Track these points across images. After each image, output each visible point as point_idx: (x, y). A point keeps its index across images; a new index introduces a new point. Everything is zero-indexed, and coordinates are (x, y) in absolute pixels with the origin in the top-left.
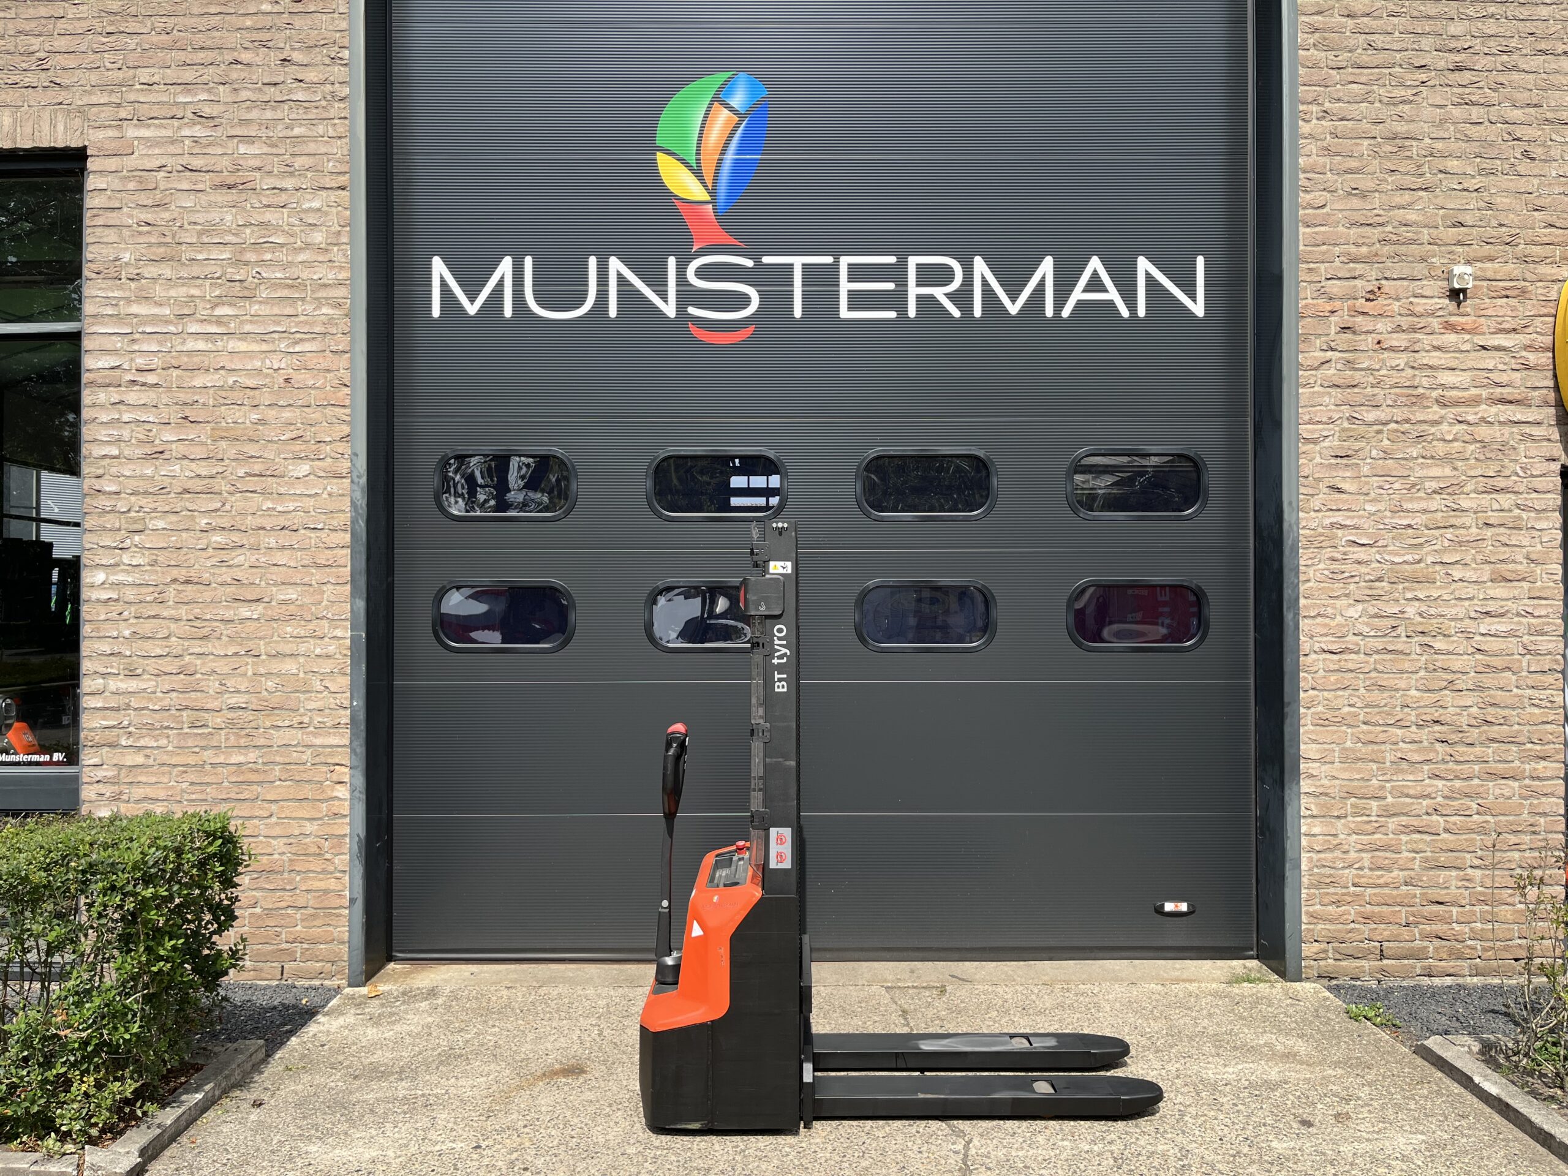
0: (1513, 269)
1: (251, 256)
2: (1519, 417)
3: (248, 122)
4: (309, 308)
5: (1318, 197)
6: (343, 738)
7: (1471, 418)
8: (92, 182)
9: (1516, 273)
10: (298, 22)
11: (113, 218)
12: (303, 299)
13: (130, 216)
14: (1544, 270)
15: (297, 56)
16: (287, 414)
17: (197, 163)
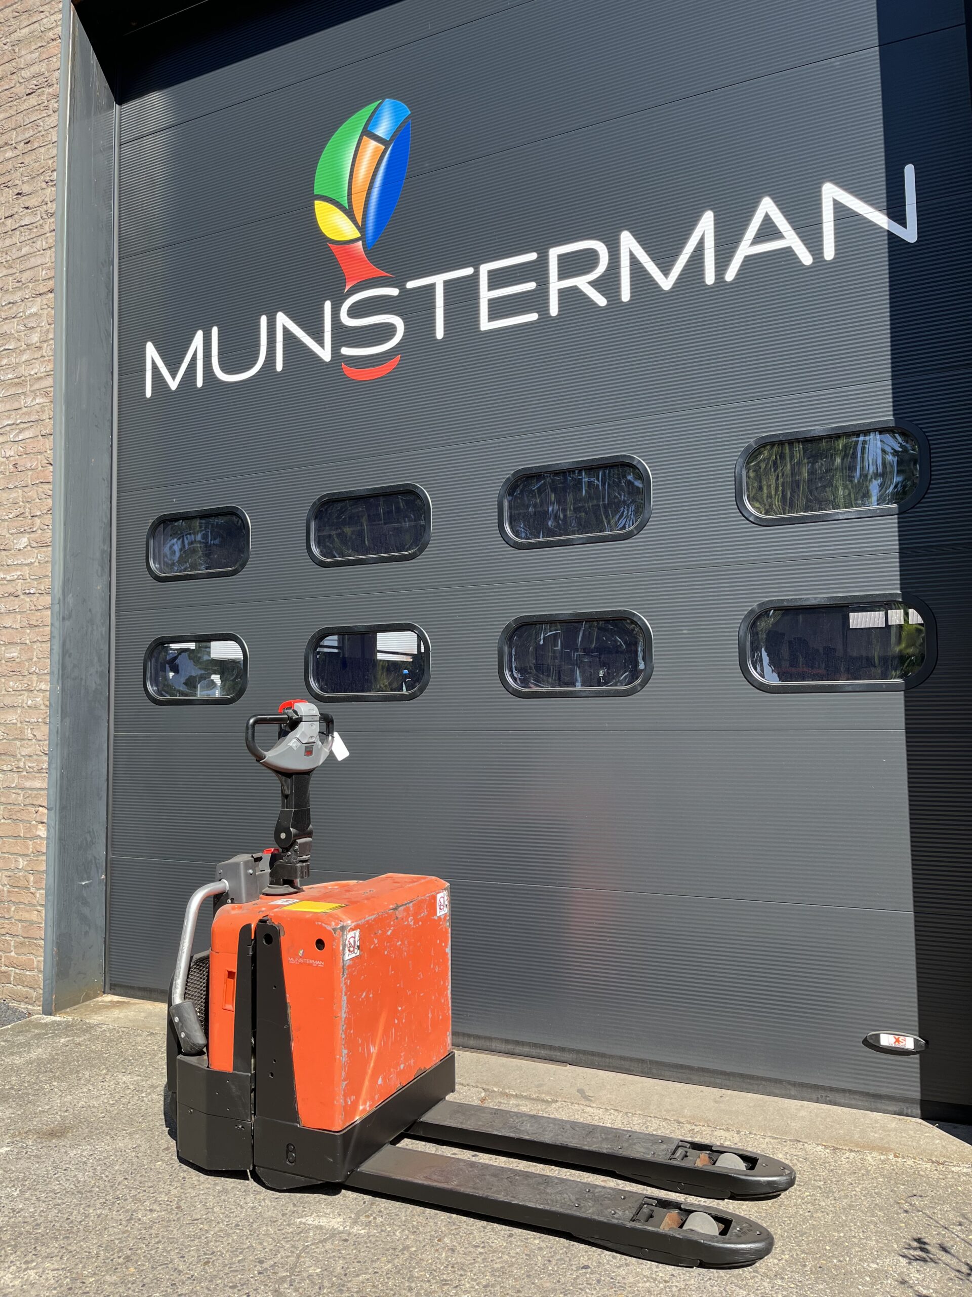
4: (29, 400)
10: (27, 159)
12: (24, 393)
15: (26, 189)
16: (14, 495)
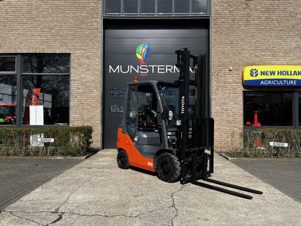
0: (237, 67)
1: (90, 66)
2: (237, 85)
3: (89, 50)
4: (96, 72)
5: (214, 59)
6: (100, 122)
7: (232, 85)
8: (71, 57)
9: (238, 68)
10: (96, 39)
11: (74, 61)
13: (76, 61)
14: (241, 67)
15: (95, 43)
16: (93, 84)
17: (83, 55)
